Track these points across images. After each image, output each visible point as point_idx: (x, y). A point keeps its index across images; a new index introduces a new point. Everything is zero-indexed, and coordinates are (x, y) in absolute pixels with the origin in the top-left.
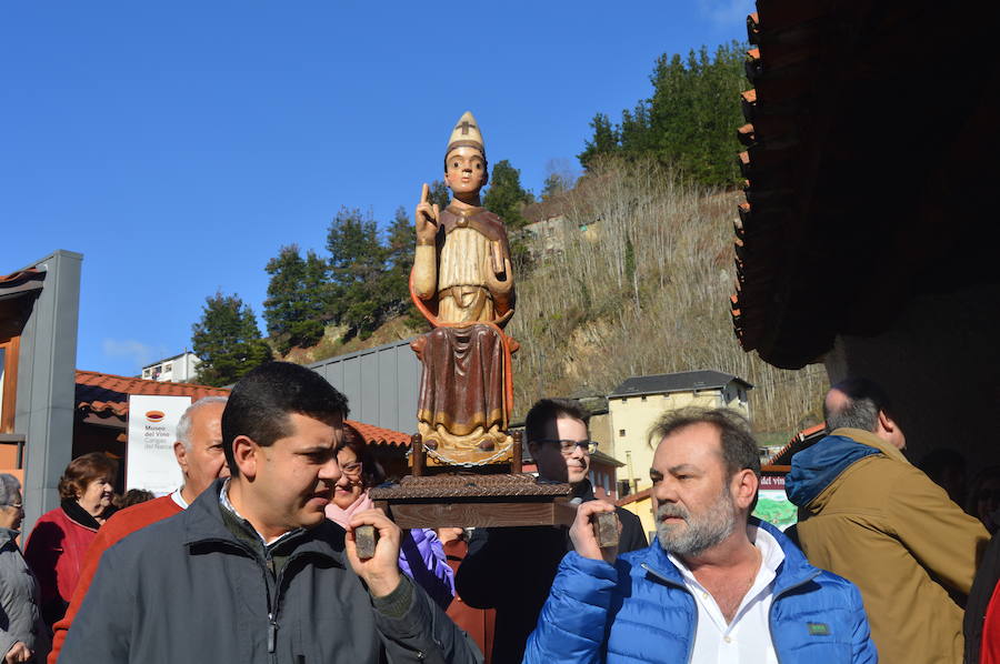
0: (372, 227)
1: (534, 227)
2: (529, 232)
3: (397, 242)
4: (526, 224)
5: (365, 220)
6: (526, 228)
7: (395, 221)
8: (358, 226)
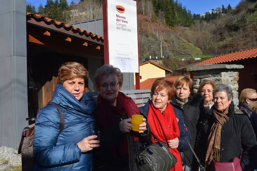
0: (34, 7)
1: (72, 11)
2: (71, 12)
3: (40, 11)
4: (70, 10)
5: (32, 5)
6: (70, 11)
7: (40, 6)
8: (30, 7)
